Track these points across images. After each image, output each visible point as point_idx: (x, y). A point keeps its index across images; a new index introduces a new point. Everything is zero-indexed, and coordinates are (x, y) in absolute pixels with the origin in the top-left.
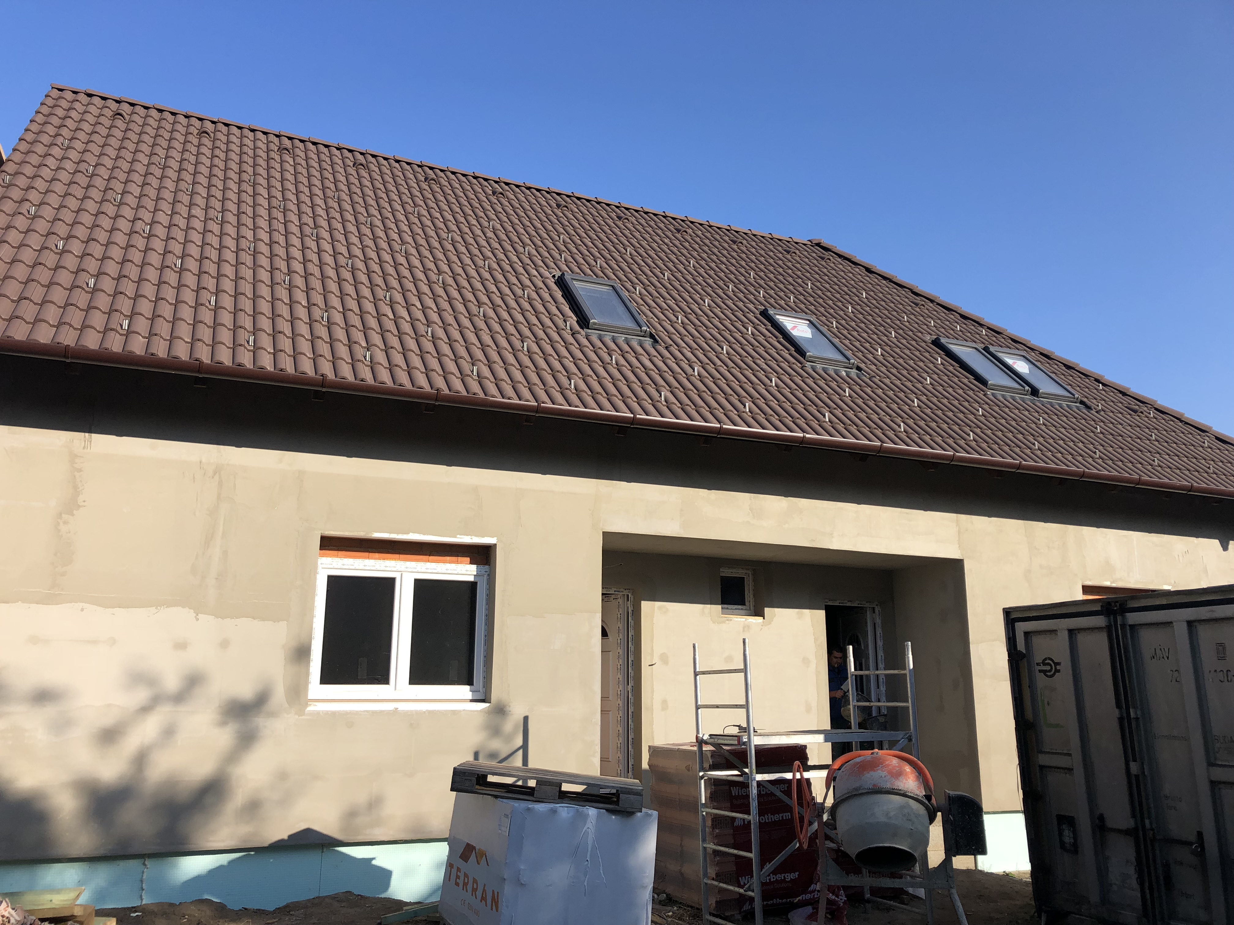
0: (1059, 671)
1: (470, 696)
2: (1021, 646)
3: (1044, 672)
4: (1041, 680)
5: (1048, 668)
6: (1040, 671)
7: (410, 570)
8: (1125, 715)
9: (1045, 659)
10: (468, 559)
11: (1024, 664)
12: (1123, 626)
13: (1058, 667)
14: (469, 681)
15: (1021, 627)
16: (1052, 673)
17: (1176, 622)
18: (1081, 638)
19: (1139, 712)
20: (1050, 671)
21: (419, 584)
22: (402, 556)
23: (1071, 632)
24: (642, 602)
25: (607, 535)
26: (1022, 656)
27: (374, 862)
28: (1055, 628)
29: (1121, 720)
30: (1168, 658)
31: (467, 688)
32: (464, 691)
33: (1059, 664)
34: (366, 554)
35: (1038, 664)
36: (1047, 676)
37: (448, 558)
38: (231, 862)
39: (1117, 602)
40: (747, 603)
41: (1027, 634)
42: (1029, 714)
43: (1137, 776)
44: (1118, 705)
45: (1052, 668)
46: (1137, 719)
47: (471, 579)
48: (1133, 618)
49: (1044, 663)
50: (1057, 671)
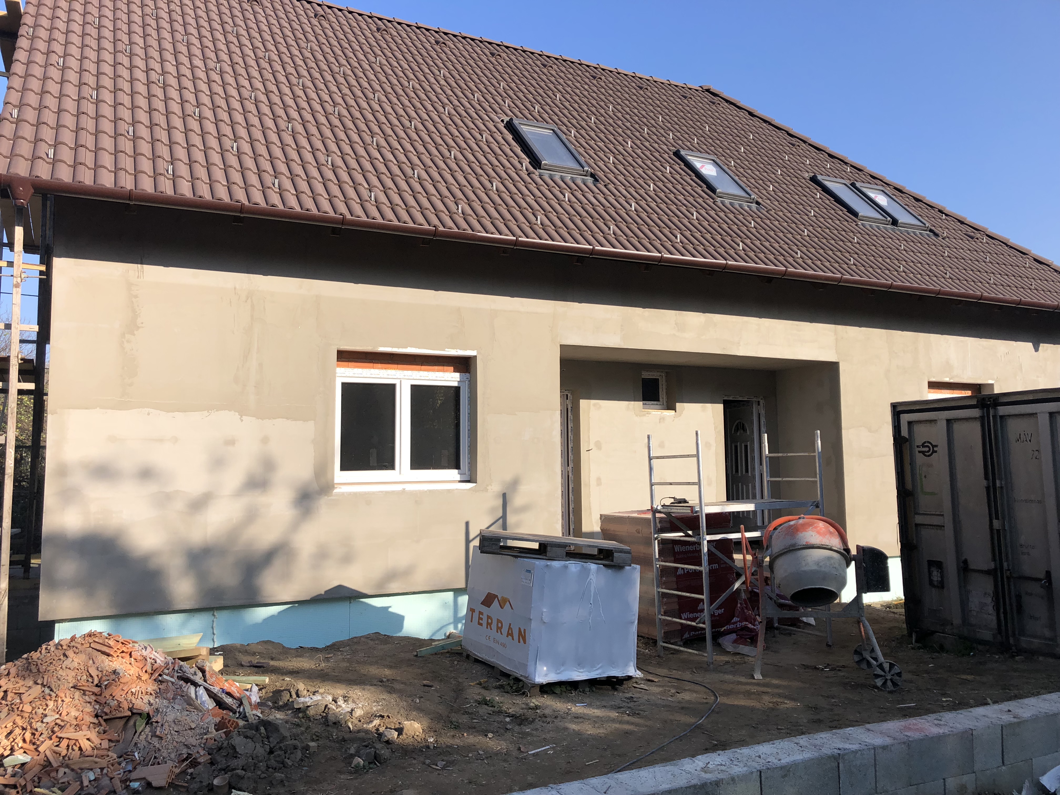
0: (936, 452)
1: (458, 477)
2: (904, 432)
3: (923, 452)
4: (920, 459)
5: (927, 449)
6: (920, 452)
7: (407, 378)
8: (991, 484)
9: (925, 442)
10: (452, 368)
11: (907, 446)
12: (995, 417)
13: (935, 449)
14: (457, 467)
15: (905, 418)
16: (930, 453)
17: (1039, 413)
18: (956, 427)
19: (1003, 483)
20: (928, 452)
21: (415, 388)
22: (399, 366)
23: (949, 421)
24: (581, 400)
25: (563, 348)
26: (905, 440)
27: (391, 610)
28: (936, 419)
29: (988, 488)
30: (1030, 441)
31: (456, 471)
32: (453, 474)
33: (936, 446)
34: (371, 365)
35: (918, 447)
36: (925, 455)
37: (436, 368)
38: (282, 612)
39: (991, 398)
40: (661, 400)
41: (910, 423)
42: (909, 486)
43: (998, 531)
44: (986, 478)
45: (930, 449)
46: (1002, 487)
47: (456, 384)
48: (1002, 410)
49: (923, 446)
50: (935, 452)
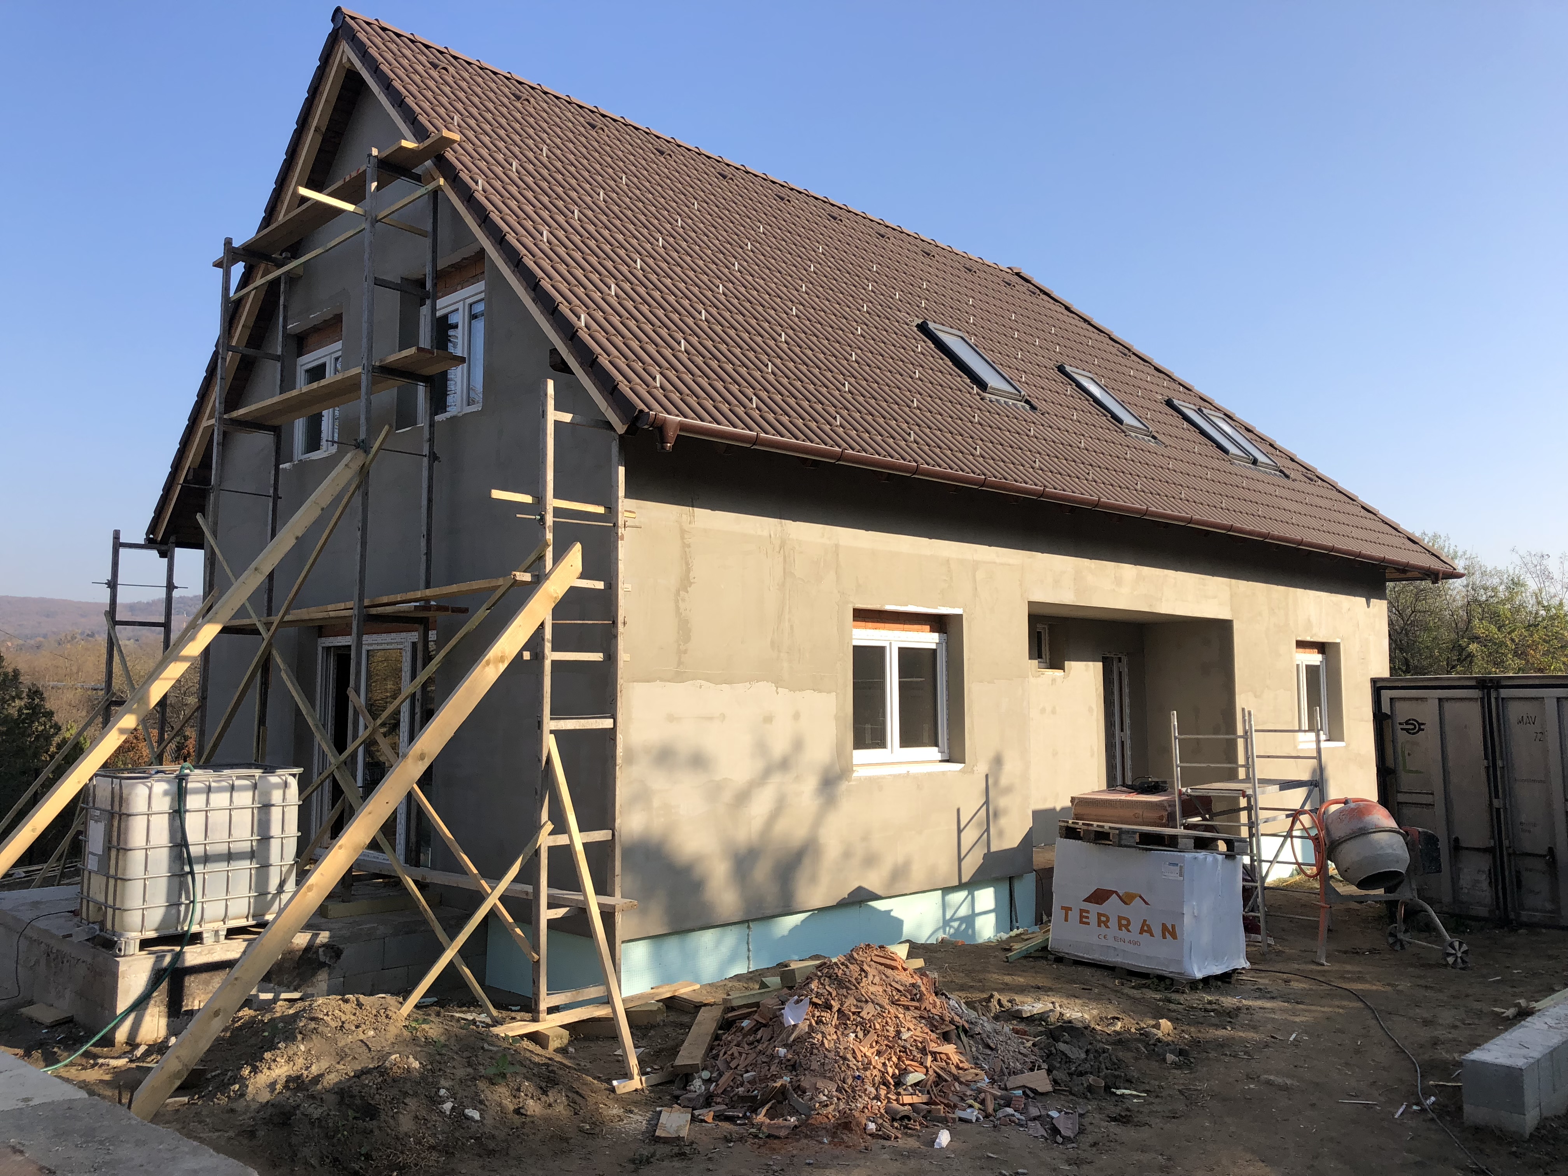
0: (1423, 730)
1: (939, 757)
2: (1386, 709)
3: (1407, 730)
4: (1402, 736)
5: (1411, 727)
6: (1402, 729)
7: (895, 639)
8: (1491, 765)
9: (1409, 720)
10: (928, 627)
11: (1387, 724)
12: (1497, 698)
13: (1422, 727)
14: (936, 745)
15: (1386, 695)
16: (1416, 731)
17: (1545, 698)
18: (1447, 706)
19: (1505, 763)
20: (1412, 729)
21: (903, 652)
22: (887, 625)
23: (1440, 700)
25: (1030, 603)
26: (1386, 717)
27: (892, 914)
28: (1425, 697)
29: (1487, 768)
30: (1534, 723)
31: (936, 749)
32: (932, 753)
33: (1424, 724)
34: (863, 624)
35: (1400, 724)
36: (1410, 733)
37: (916, 627)
38: (803, 922)
39: (1492, 680)
40: (1044, 656)
41: (1394, 700)
42: (1390, 763)
43: (1498, 810)
44: (1486, 758)
45: (1415, 727)
46: (1504, 768)
47: (934, 646)
48: (1504, 693)
49: (1407, 723)
50: (1420, 730)
